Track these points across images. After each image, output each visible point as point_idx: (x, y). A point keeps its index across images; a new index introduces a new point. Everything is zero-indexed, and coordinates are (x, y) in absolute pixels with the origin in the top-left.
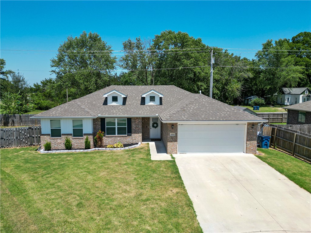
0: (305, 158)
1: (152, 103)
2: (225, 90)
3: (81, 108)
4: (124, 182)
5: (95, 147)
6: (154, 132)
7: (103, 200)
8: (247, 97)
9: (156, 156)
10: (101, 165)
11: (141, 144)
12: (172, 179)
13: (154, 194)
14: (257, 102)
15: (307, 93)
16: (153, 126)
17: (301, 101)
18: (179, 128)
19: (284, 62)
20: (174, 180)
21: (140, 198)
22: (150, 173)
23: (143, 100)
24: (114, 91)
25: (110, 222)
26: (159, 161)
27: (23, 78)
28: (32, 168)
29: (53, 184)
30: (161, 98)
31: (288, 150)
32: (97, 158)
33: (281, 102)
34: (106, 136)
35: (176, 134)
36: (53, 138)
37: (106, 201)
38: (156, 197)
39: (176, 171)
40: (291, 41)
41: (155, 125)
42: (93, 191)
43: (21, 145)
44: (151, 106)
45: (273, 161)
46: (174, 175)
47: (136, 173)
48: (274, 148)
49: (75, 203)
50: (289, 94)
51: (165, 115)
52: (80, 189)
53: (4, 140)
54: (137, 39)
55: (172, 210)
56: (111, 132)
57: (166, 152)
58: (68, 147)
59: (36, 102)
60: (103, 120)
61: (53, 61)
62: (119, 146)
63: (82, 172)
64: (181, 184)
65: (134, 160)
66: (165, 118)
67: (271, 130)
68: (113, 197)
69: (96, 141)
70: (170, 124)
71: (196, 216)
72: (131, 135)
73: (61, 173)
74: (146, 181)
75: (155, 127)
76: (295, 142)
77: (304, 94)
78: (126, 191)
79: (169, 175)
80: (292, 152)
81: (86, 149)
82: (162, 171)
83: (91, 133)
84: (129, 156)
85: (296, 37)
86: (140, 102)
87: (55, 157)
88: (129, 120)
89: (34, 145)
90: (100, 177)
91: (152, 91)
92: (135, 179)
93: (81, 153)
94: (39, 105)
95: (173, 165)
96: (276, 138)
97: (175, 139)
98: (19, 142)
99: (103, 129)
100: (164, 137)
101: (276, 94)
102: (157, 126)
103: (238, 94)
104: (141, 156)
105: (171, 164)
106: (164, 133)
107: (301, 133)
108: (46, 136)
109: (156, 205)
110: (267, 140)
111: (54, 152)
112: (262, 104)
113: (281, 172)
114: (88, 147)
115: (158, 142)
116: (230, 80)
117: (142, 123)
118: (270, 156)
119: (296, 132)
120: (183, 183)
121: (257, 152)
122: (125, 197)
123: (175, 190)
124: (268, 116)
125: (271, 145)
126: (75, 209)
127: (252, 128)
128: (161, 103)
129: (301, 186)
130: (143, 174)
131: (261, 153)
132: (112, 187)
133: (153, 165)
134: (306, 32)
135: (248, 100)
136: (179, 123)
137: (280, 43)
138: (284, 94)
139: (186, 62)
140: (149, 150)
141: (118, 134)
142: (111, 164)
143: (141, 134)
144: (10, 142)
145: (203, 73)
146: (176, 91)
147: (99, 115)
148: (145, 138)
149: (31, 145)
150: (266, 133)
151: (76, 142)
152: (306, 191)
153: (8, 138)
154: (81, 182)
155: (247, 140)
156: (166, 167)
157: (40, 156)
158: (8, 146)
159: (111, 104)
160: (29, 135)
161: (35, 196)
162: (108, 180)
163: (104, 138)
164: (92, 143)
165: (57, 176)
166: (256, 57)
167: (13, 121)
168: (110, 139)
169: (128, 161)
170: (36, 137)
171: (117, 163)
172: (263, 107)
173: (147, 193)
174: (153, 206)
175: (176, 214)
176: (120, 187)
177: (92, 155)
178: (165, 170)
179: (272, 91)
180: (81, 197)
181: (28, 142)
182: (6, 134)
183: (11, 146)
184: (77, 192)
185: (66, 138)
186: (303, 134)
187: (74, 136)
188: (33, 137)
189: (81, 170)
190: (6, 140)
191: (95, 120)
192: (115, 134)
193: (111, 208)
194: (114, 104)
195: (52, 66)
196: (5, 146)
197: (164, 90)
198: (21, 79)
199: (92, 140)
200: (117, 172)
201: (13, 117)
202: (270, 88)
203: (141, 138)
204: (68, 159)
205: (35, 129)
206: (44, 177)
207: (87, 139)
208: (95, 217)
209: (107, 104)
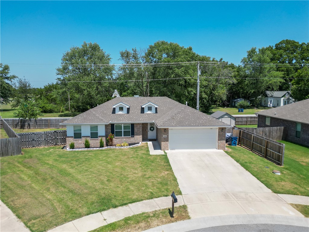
0: (258, 152)
1: (149, 112)
2: (212, 95)
3: (96, 117)
4: (133, 168)
5: (107, 146)
6: (151, 134)
7: (122, 178)
8: (234, 100)
9: (153, 152)
10: (115, 158)
11: (141, 144)
12: (165, 166)
13: (153, 174)
14: (242, 104)
15: (287, 96)
16: (150, 130)
17: (282, 104)
18: (170, 131)
19: (266, 68)
20: (166, 167)
21: (145, 177)
22: (150, 163)
23: (143, 110)
24: (121, 103)
25: (129, 188)
26: (155, 155)
27: (29, 84)
28: (67, 161)
29: (87, 170)
30: (156, 108)
31: (249, 147)
32: (111, 154)
33: (265, 104)
34: (115, 137)
35: (168, 136)
36: (76, 139)
37: (124, 179)
38: (155, 176)
39: (168, 161)
40: (274, 48)
41: (152, 129)
42: (114, 173)
43: (48, 145)
44: (149, 114)
45: (235, 154)
46: (166, 164)
47: (140, 163)
48: (241, 146)
49: (105, 180)
50: (272, 96)
51: (159, 122)
52: (106, 172)
53: (35, 141)
54: (133, 49)
55: (165, 182)
56: (119, 134)
57: (160, 149)
58: (87, 146)
59: (41, 106)
60: (112, 125)
61: (59, 70)
62: (125, 145)
63: (103, 163)
64: (170, 169)
65: (138, 154)
66: (160, 124)
67: (239, 132)
68: (128, 176)
69: (108, 141)
70: (163, 129)
71: (178, 185)
72: (134, 137)
73: (89, 164)
74: (147, 168)
75: (152, 130)
76: (253, 141)
77: (285, 97)
78: (135, 173)
79: (162, 164)
80: (251, 148)
81: (100, 147)
82: (158, 161)
83: (104, 135)
84: (134, 152)
85: (279, 44)
86: (140, 111)
87: (79, 153)
88: (133, 125)
89: (58, 145)
90: (116, 166)
91: (150, 103)
92: (140, 166)
93: (98, 150)
94: (44, 109)
95: (165, 157)
96: (242, 138)
97: (167, 140)
98: (47, 143)
99: (113, 132)
100: (159, 138)
101: (260, 97)
102: (153, 130)
103: (224, 98)
104: (143, 152)
105: (164, 157)
106: (159, 135)
107: (256, 135)
108: (70, 138)
109: (154, 180)
110: (235, 139)
111: (77, 150)
112: (247, 106)
113: (237, 161)
114: (102, 146)
115: (155, 142)
116: (217, 86)
117: (142, 127)
118: (234, 151)
119: (253, 134)
120: (171, 169)
121: (226, 148)
122: (135, 176)
123: (166, 173)
124: (246, 119)
125: (239, 143)
126: (106, 182)
127: (222, 131)
128: (156, 112)
129: (247, 170)
130: (145, 163)
131: (229, 149)
132: (126, 171)
133: (152, 158)
134: (288, 40)
135: (235, 102)
136: (170, 128)
137: (263, 51)
138: (267, 97)
139: (177, 70)
140: (148, 148)
141: (124, 136)
142: (122, 157)
143: (141, 136)
144: (39, 143)
145: (193, 80)
146: (168, 102)
147: (110, 122)
148: (145, 139)
149: (56, 144)
150: (235, 134)
151: (92, 142)
152: (249, 172)
153: (38, 140)
154: (104, 169)
155: (218, 140)
156: (160, 159)
157: (68, 153)
158: (38, 146)
159: (118, 113)
160: (55, 137)
161: (79, 177)
162: (122, 167)
163: (114, 139)
164: (105, 143)
165: (87, 166)
166: (242, 63)
167: (29, 125)
168: (118, 140)
169: (134, 155)
170: (60, 139)
171: (126, 157)
172: (248, 109)
173: (149, 174)
174: (153, 181)
175: (166, 184)
176: (131, 171)
177: (106, 152)
178: (160, 161)
179: (255, 94)
180: (108, 176)
181: (53, 143)
182: (36, 137)
183: (41, 146)
184: (104, 174)
185: (86, 139)
186: (257, 135)
187: (91, 138)
188: (58, 139)
189: (103, 162)
190: (36, 141)
191: (106, 126)
192: (122, 136)
193: (128, 182)
194: (121, 113)
195: (58, 74)
196: (35, 146)
197: (159, 100)
198: (28, 85)
199: (105, 140)
200: (127, 163)
201: (29, 120)
202: (254, 92)
203: (141, 139)
204: (90, 154)
205: (59, 132)
206: (78, 166)
207: (101, 140)
208: (120, 186)
209: (115, 113)
